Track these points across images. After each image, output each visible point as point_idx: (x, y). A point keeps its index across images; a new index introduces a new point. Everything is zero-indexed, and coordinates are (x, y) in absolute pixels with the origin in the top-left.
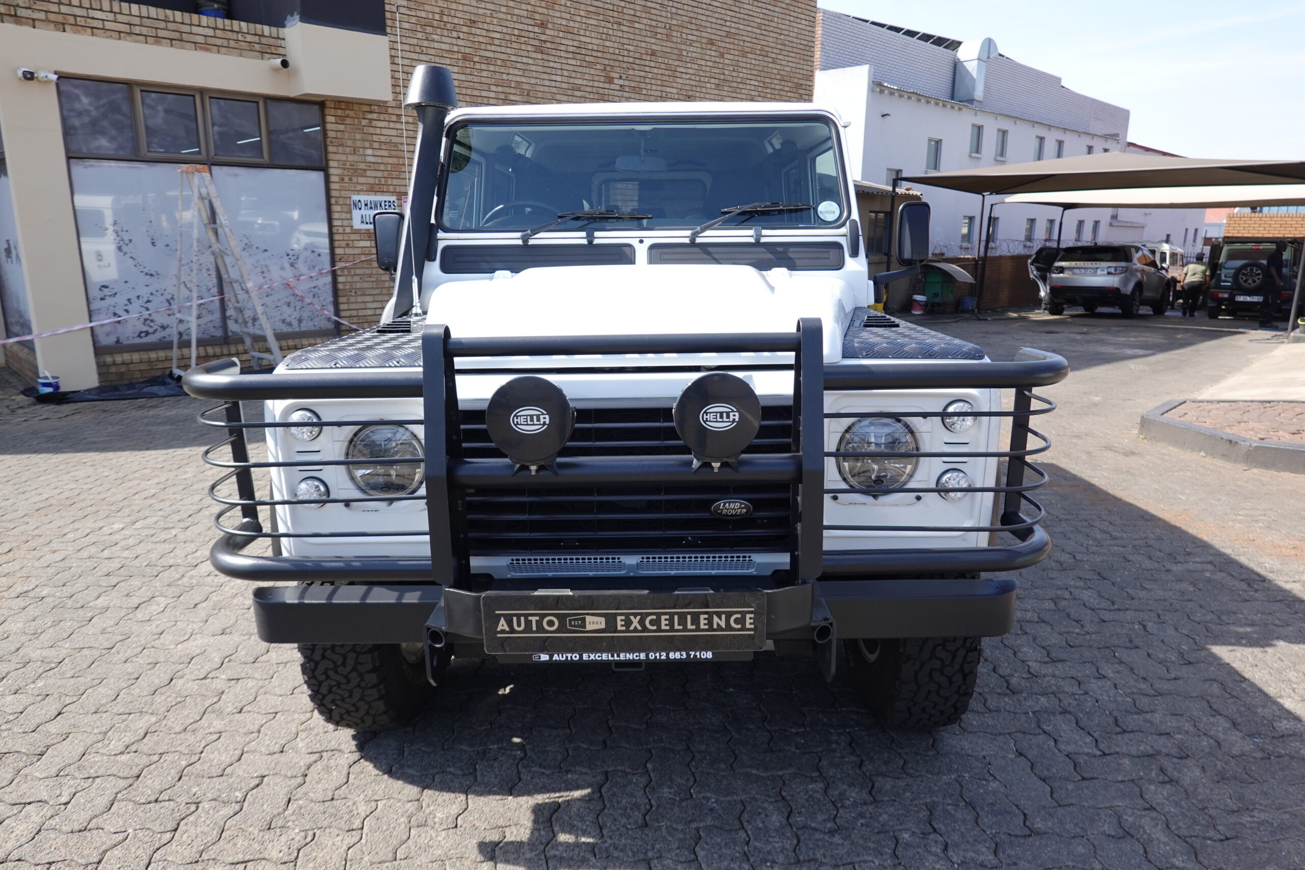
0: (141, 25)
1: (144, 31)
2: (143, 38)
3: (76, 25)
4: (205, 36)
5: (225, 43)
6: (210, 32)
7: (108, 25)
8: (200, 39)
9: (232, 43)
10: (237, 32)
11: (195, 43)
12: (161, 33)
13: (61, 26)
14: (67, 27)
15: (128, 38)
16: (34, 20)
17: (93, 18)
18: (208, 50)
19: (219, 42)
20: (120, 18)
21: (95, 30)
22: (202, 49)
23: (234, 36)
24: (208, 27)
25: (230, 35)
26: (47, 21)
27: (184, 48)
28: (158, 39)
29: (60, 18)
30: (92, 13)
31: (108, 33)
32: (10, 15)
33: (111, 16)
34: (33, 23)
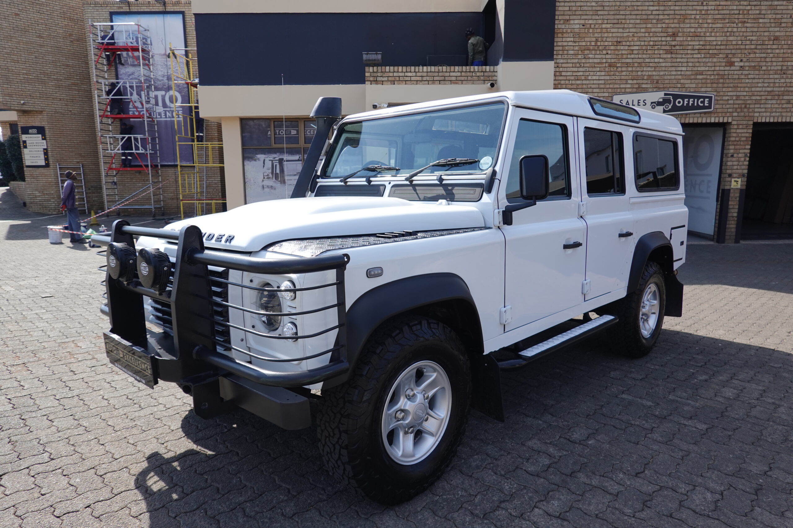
0: (427, 76)
1: (428, 78)
2: (427, 82)
3: (399, 81)
4: (456, 76)
5: (466, 78)
6: (459, 74)
7: (413, 78)
8: (454, 78)
9: (469, 78)
10: (472, 72)
11: (451, 81)
12: (436, 78)
13: (393, 82)
14: (396, 82)
15: (421, 83)
16: (383, 81)
17: (407, 76)
18: (457, 83)
19: (462, 78)
20: (418, 74)
21: (407, 82)
22: (454, 83)
23: (471, 74)
24: (458, 72)
25: (468, 74)
26: (388, 81)
27: (445, 84)
28: (434, 81)
29: (393, 79)
30: (407, 74)
31: (412, 82)
32: (374, 81)
33: (414, 74)
34: (382, 83)
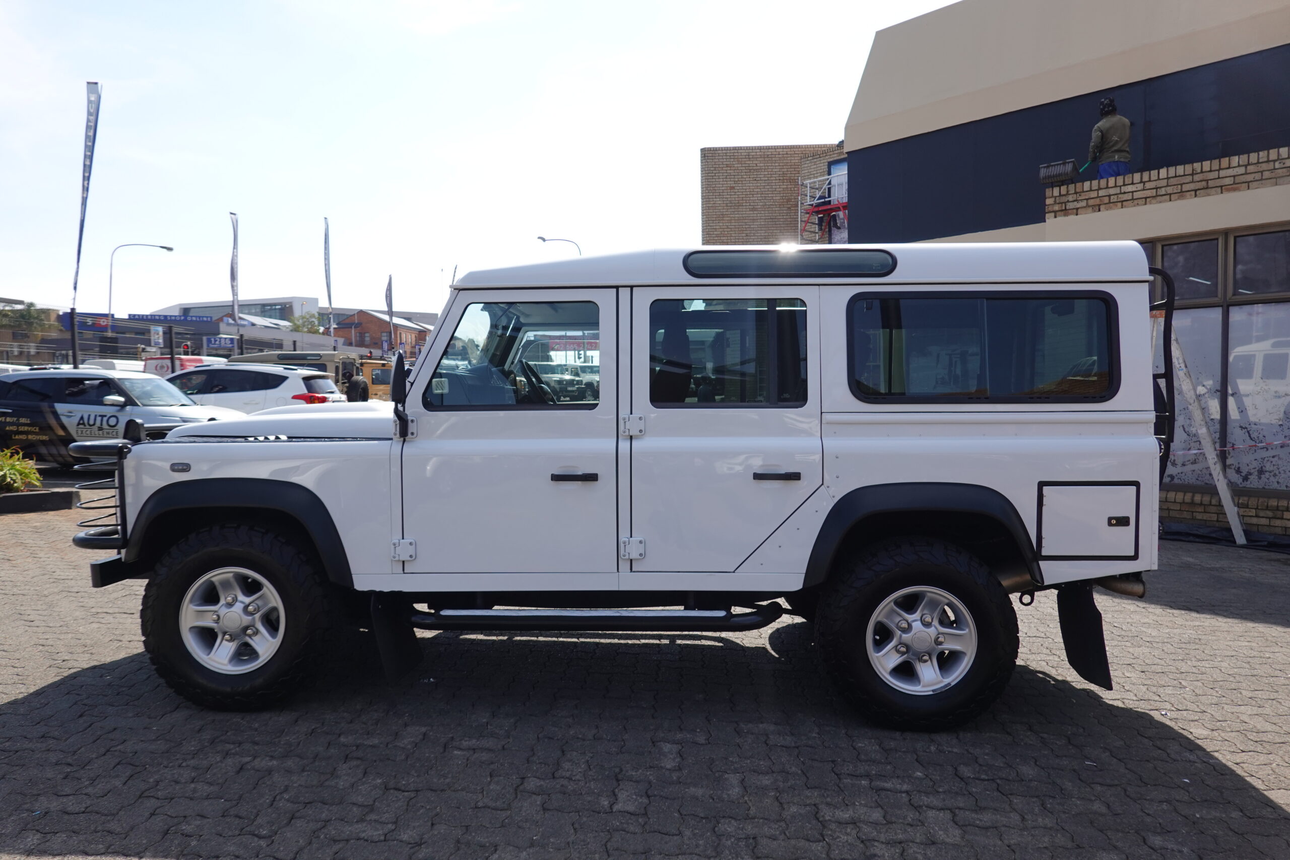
0: (1168, 186)
1: (1170, 190)
2: (1168, 197)
3: (1110, 203)
4: (1234, 176)
5: (1258, 176)
6: (1242, 170)
7: (1136, 195)
8: (1228, 181)
9: (1267, 175)
10: (1274, 161)
11: (1221, 187)
12: (1185, 188)
13: (1097, 208)
14: (1102, 207)
15: (1153, 201)
16: (1077, 209)
17: (1125, 193)
18: (1235, 190)
19: (1249, 178)
20: (1148, 185)
21: (1124, 203)
22: (1229, 190)
23: (1271, 165)
24: (1239, 166)
25: (1264, 166)
26: (1088, 206)
27: (1209, 195)
28: (1182, 194)
29: (1097, 201)
30: (1124, 189)
31: (1136, 202)
32: (1062, 211)
33: (1140, 186)
34: (1076, 211)
